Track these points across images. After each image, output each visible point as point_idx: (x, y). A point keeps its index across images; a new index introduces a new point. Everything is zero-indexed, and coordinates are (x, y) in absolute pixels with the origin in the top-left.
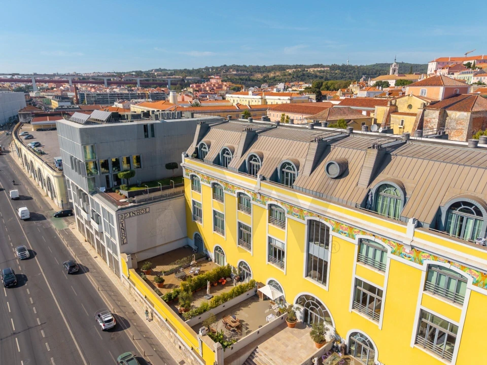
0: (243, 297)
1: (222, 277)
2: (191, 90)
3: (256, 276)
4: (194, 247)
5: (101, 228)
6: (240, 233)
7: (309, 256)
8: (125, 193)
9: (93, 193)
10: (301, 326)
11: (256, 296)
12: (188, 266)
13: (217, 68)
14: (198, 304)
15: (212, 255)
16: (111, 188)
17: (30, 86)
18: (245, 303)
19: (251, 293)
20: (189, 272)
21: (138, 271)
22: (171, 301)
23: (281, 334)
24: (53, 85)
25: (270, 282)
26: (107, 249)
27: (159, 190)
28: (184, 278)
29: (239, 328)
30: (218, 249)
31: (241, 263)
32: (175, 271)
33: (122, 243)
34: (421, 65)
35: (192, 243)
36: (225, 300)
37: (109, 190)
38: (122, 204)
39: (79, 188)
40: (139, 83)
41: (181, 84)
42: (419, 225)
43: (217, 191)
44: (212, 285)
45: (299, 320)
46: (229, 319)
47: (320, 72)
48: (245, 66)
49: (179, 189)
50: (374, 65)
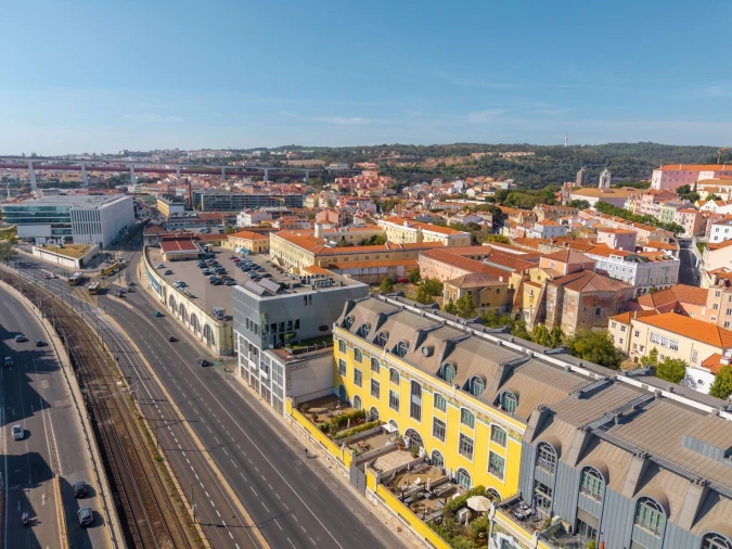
0: (372, 431)
1: (359, 418)
2: (336, 187)
3: (382, 418)
4: (338, 395)
5: (269, 376)
6: (372, 386)
7: (412, 403)
8: (290, 351)
9: (264, 349)
10: (406, 450)
11: (381, 431)
12: (334, 409)
13: (373, 149)
14: (341, 433)
15: (352, 401)
16: (278, 345)
17: (125, 175)
18: (373, 435)
19: (378, 429)
20: (336, 413)
21: (299, 409)
22: (325, 430)
23: (394, 453)
24: (156, 175)
25: (391, 421)
26: (272, 393)
27: (314, 349)
28: (331, 416)
29: (368, 448)
30: (356, 397)
31: (373, 408)
32: (326, 412)
33: (287, 389)
34: (678, 147)
35: (337, 392)
36: (359, 431)
37: (276, 347)
38: (289, 360)
39: (249, 342)
40: (266, 174)
41: (323, 177)
42: (458, 388)
43: (358, 355)
44: (351, 423)
45: (407, 446)
46: (361, 443)
47: (520, 158)
48: (414, 147)
49: (329, 349)
50: (606, 146)
